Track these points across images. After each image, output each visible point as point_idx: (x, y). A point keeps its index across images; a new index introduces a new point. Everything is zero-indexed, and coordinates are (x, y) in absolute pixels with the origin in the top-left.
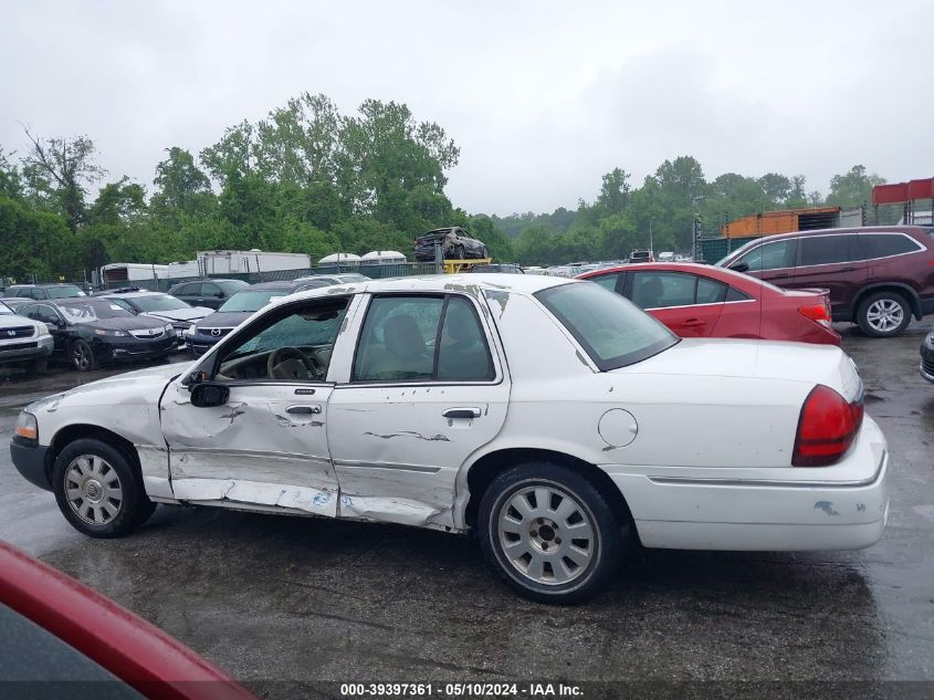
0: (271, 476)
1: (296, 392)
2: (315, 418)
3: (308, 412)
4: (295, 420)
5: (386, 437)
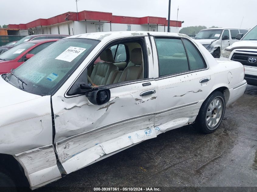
0: (120, 133)
1: (143, 85)
2: (153, 95)
3: (151, 93)
4: (144, 99)
5: (181, 96)
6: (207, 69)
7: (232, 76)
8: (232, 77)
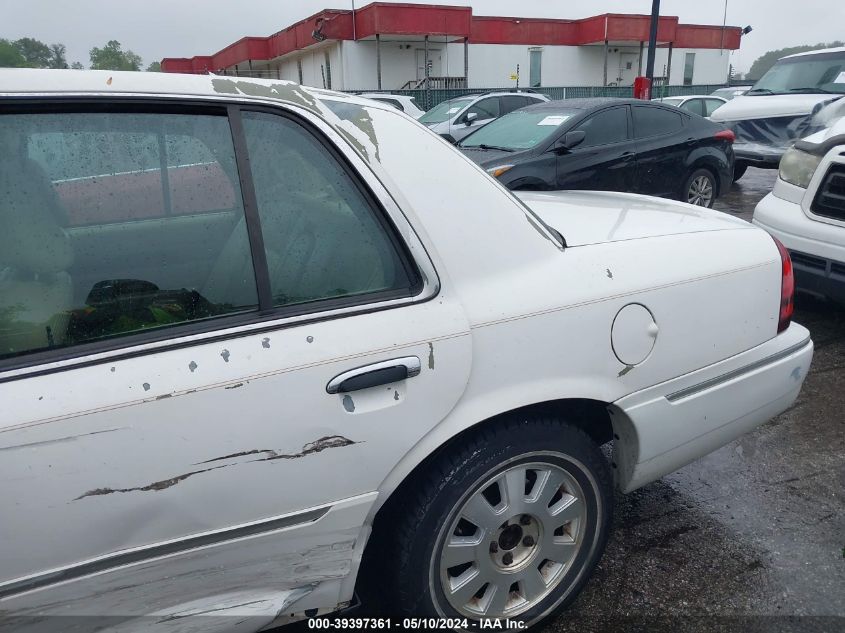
5: (158, 486)
6: (416, 299)
7: (653, 327)
8: (654, 335)
